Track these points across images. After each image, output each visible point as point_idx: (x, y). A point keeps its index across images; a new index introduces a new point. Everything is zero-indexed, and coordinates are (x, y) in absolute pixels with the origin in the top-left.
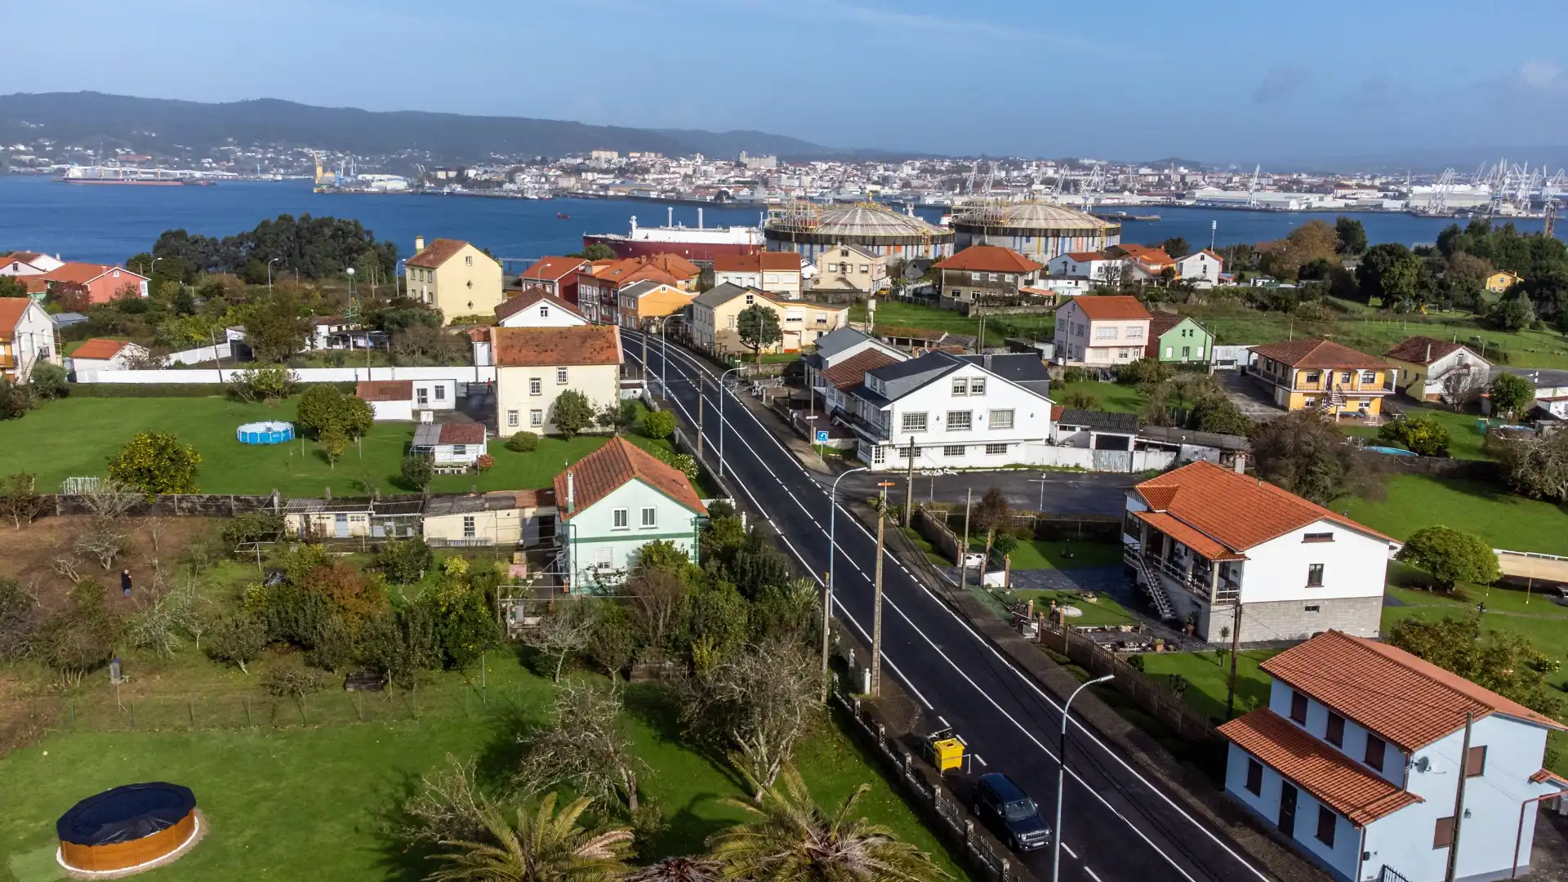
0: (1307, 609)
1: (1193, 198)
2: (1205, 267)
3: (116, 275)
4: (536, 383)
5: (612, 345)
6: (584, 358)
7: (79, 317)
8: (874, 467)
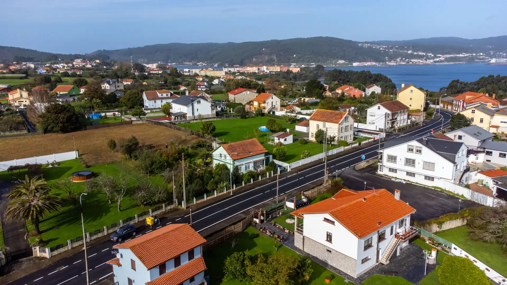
0: (328, 250)
3: (356, 91)
4: (318, 126)
5: (341, 118)
6: (331, 121)
7: (318, 100)
8: (379, 172)
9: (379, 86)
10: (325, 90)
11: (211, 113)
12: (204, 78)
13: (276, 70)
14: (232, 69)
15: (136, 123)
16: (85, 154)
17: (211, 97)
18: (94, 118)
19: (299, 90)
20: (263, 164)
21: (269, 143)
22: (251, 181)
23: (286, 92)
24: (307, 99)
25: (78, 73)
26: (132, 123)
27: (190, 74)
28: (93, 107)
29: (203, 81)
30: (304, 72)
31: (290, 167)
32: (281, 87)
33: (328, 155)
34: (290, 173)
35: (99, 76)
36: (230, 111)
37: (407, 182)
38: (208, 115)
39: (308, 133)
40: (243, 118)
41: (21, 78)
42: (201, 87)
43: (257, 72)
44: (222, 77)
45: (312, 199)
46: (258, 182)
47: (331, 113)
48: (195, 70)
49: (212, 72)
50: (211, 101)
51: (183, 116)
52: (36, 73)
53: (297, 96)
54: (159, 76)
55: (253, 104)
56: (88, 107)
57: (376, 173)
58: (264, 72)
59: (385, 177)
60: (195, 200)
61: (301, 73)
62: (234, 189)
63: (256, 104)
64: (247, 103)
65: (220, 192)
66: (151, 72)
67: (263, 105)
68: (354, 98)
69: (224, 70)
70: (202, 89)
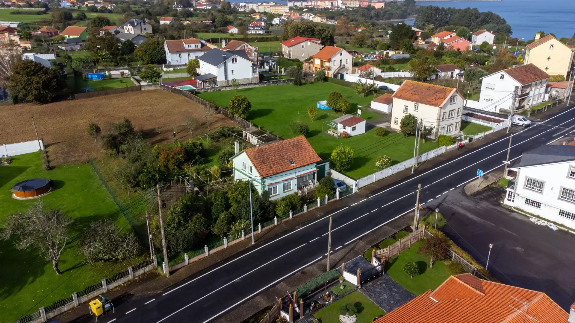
3: (461, 41)
4: (406, 108)
5: (444, 98)
6: (427, 101)
7: (407, 56)
8: (506, 202)
9: (492, 32)
10: (416, 38)
11: (252, 77)
12: (262, 15)
13: (354, 6)
14: (298, 3)
15: (146, 88)
16: (55, 144)
17: (256, 51)
18: (93, 79)
19: (382, 36)
20: (314, 179)
21: (329, 132)
22: (289, 214)
23: (363, 41)
24: (391, 53)
25: (109, 8)
26: (141, 90)
27: (245, 11)
28: (98, 61)
29: (260, 20)
30: (390, 8)
31: (356, 185)
32: (357, 30)
33: (419, 161)
34: (358, 196)
35: (133, 11)
36: (281, 72)
37: (560, 228)
38: (248, 79)
39: (390, 115)
40: (297, 85)
41: (39, 13)
42: (256, 28)
43: (329, 8)
44: (285, 14)
45: (391, 261)
46: (301, 215)
47: (428, 89)
48: (251, 4)
49: (273, 7)
50: (256, 56)
51: (212, 80)
52: (59, 7)
53: (378, 47)
54: (207, 12)
55: (314, 61)
56: (91, 61)
57: (502, 202)
58: (339, 7)
59: (517, 213)
60: (186, 256)
61: (386, 10)
62: (260, 231)
63: (317, 62)
64: (306, 60)
65: (234, 239)
66: (198, 7)
67: (327, 64)
68: (459, 53)
69: (288, 5)
70: (256, 32)
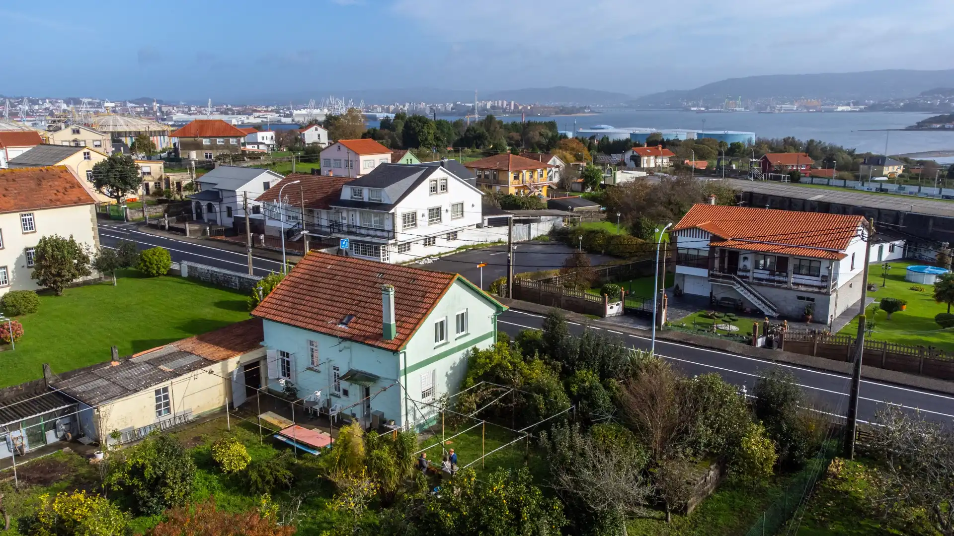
1: (172, 120)
2: (319, 136)
5: (76, 185)
6: (51, 201)
